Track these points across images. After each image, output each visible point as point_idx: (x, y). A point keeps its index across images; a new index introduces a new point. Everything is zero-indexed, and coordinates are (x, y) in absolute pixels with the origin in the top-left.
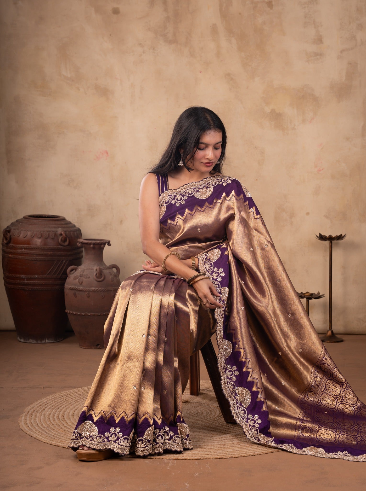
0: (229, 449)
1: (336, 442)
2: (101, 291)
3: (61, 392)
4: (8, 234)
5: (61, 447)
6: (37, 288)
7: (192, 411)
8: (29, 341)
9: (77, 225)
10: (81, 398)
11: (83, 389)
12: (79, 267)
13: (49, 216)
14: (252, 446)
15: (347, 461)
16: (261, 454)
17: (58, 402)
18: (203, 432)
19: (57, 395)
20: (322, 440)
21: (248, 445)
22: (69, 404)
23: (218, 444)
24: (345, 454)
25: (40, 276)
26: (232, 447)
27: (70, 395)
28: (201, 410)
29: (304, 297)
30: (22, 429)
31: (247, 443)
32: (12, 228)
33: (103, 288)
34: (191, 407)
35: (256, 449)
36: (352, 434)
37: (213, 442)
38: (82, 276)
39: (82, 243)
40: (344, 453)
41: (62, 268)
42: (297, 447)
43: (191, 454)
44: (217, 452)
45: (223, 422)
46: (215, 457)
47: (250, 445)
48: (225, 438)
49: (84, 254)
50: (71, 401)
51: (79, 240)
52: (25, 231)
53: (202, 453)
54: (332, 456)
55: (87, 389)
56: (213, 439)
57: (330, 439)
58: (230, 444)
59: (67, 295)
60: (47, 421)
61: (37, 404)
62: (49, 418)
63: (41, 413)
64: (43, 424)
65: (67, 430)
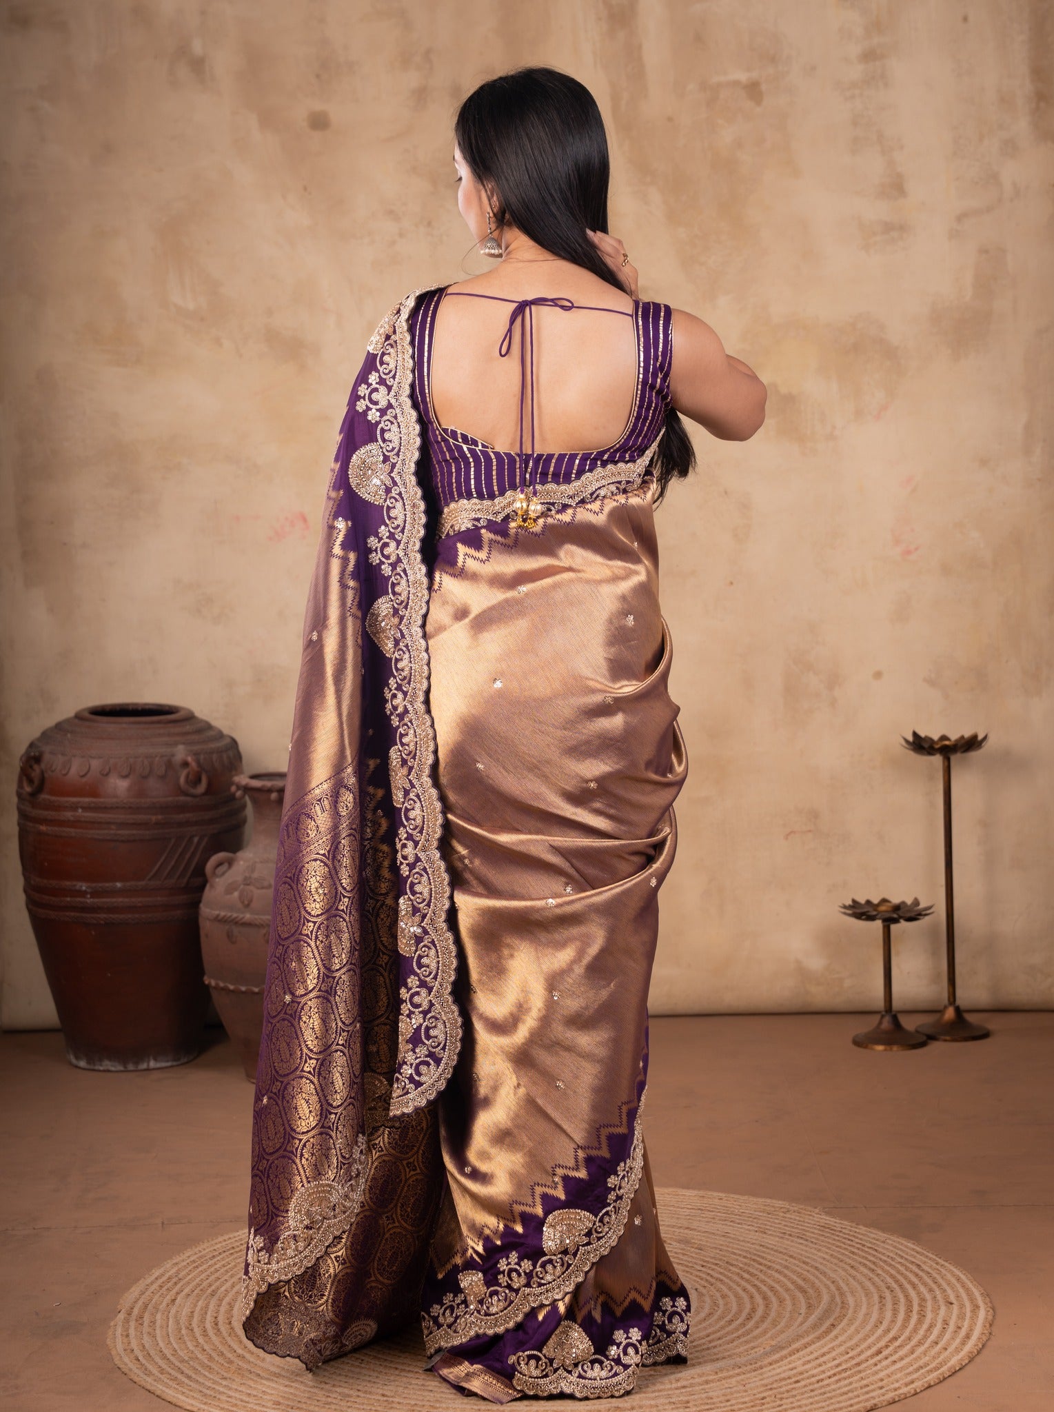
3: (213, 1240)
4: (36, 767)
6: (122, 916)
8: (101, 1065)
9: (220, 723)
12: (240, 854)
17: (208, 1273)
19: (204, 1249)
25: (128, 884)
29: (876, 915)
30: (121, 1366)
32: (47, 749)
38: (248, 882)
39: (246, 788)
41: (191, 860)
48: (687, 1380)
51: (236, 779)
52: (83, 757)
59: (207, 936)
60: (186, 1338)
61: (152, 1283)
62: (192, 1330)
63: (166, 1313)
64: (176, 1351)
65: (245, 1366)
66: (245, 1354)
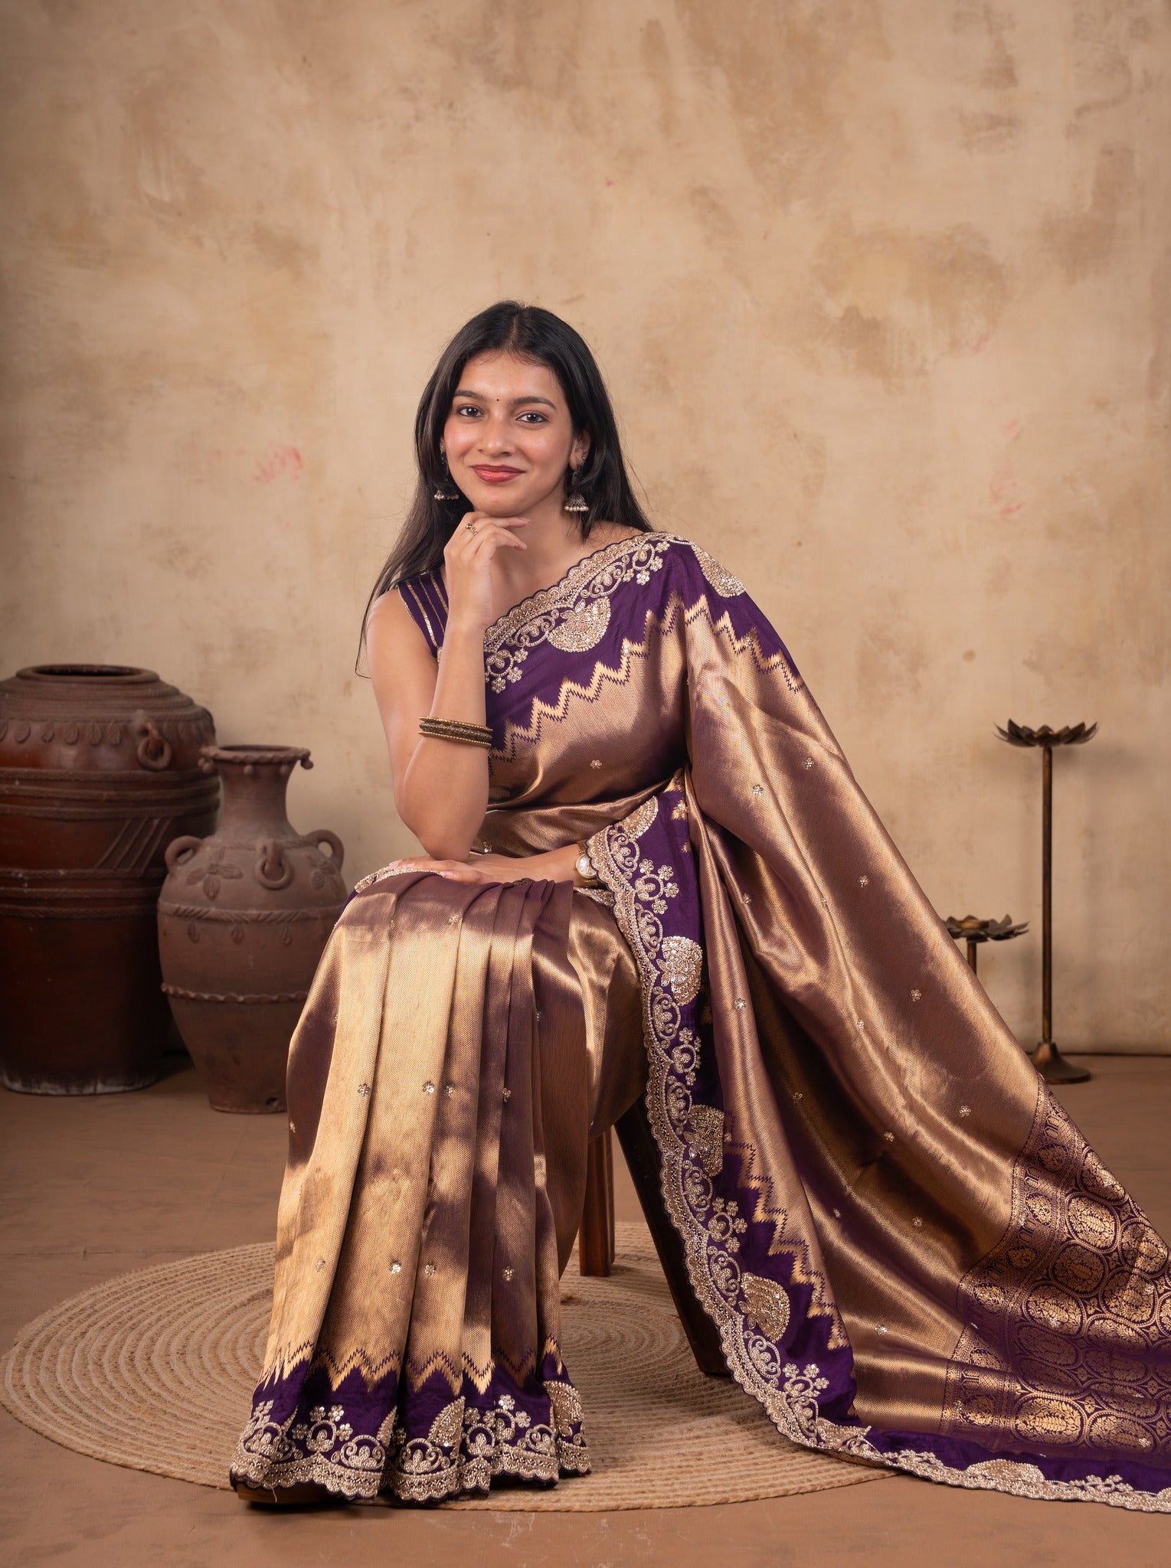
0: (715, 1470)
1: (1084, 1442)
2: (279, 919)
3: (142, 1270)
5: (140, 1470)
6: (65, 910)
7: (586, 1332)
8: (39, 1088)
9: (200, 700)
10: (210, 1290)
11: (217, 1257)
12: (208, 840)
13: (105, 670)
14: (794, 1458)
15: (1121, 1509)
16: (824, 1489)
17: (131, 1305)
18: (627, 1409)
19: (131, 1280)
20: (1035, 1436)
21: (781, 1457)
22: (168, 1312)
23: (678, 1454)
24: (1113, 1486)
25: (73, 871)
26: (724, 1465)
27: (173, 1280)
28: (619, 1328)
29: (961, 933)
30: (6, 1403)
31: (777, 1448)
33: (286, 912)
34: (586, 1317)
35: (809, 1471)
36: (1138, 1413)
37: (660, 1445)
38: (215, 870)
39: (217, 760)
40: (1108, 1481)
41: (149, 845)
42: (948, 1463)
43: (586, 1492)
44: (676, 1481)
45: (693, 1371)
46: (668, 1500)
47: (788, 1455)
48: (701, 1429)
49: (221, 794)
50: (178, 1303)
51: (204, 750)
52: (21, 720)
53: (623, 1487)
54: (1068, 1491)
55: (233, 1256)
56: (660, 1434)
57: (1060, 1432)
58: (719, 1451)
59: (165, 934)
60: (92, 1374)
61: (60, 1315)
62: (101, 1366)
63: (72, 1347)
64: (77, 1388)
65: (160, 1406)
66: (162, 1392)
